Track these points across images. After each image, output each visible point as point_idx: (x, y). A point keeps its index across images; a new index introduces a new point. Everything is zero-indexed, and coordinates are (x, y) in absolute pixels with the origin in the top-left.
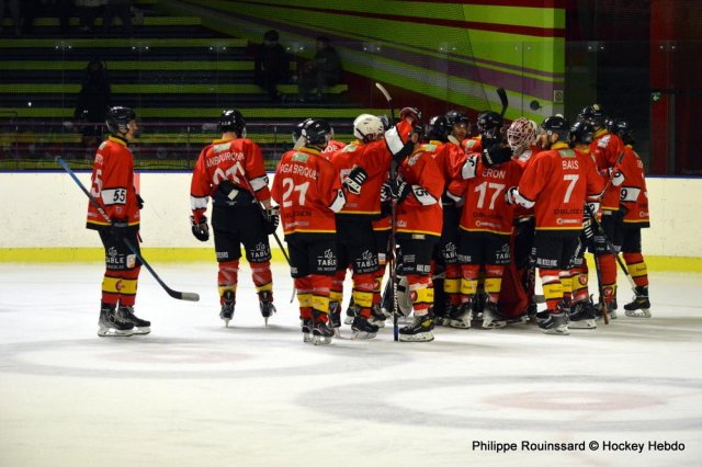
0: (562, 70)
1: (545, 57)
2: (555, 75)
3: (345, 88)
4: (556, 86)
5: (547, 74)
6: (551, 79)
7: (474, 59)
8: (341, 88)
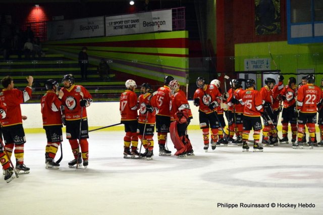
0: (188, 67)
1: (183, 64)
2: (186, 69)
3: (114, 75)
4: (186, 72)
5: (184, 69)
6: (185, 71)
7: (161, 65)
8: (112, 76)
